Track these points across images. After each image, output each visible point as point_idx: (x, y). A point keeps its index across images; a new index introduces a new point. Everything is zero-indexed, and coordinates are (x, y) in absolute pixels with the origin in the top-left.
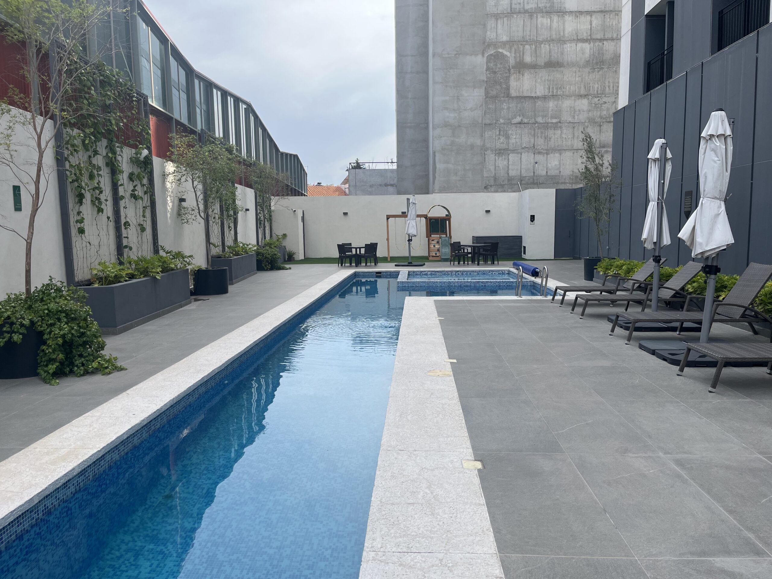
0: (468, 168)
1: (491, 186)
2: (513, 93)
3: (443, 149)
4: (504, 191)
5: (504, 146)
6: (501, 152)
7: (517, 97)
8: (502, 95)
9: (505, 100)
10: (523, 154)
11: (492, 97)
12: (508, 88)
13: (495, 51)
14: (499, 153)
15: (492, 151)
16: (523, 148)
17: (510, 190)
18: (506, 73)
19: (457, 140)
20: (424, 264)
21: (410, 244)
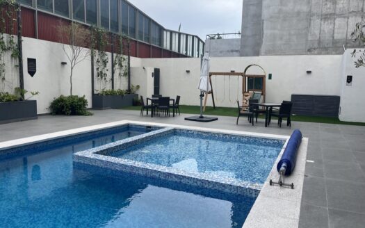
0: (292, 33)
1: (314, 49)
3: (271, 17)
4: (328, 54)
5: (331, 11)
6: (326, 17)
10: (350, 18)
14: (325, 18)
15: (318, 16)
16: (350, 13)
17: (334, 53)
19: (284, 8)
20: (217, 119)
21: (202, 99)
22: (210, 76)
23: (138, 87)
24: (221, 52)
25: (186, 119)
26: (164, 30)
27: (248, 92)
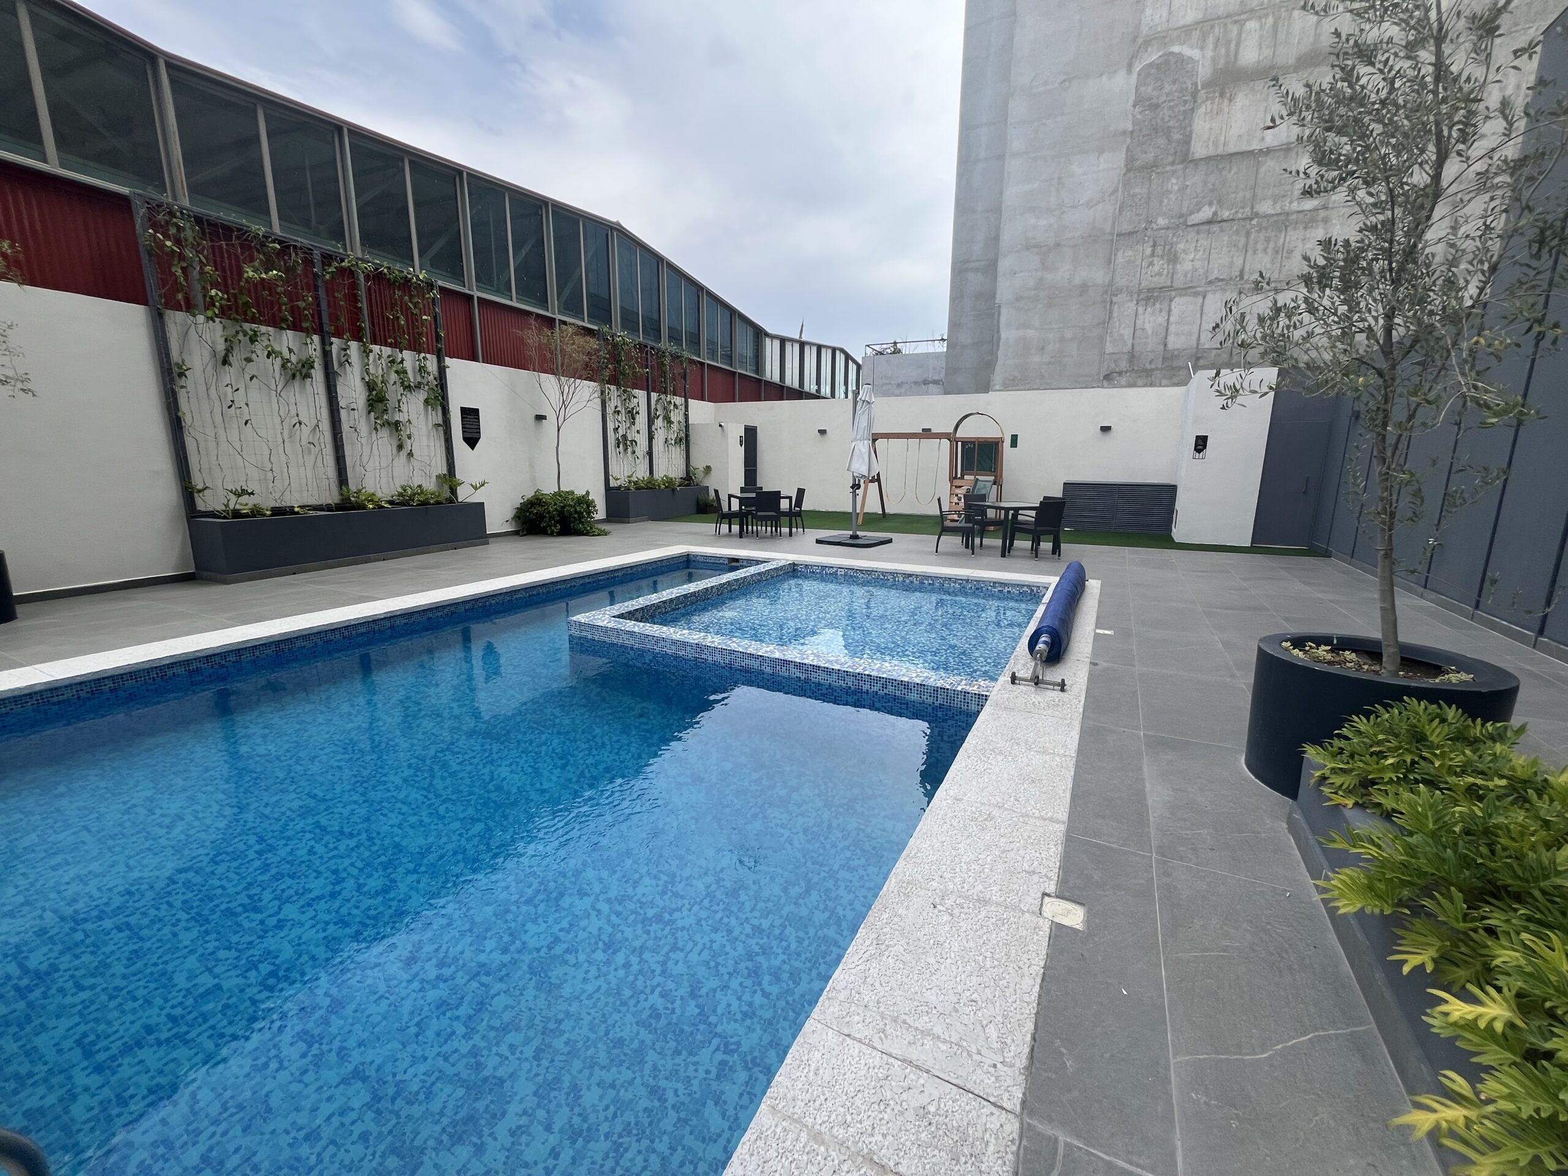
0: (1069, 335)
1: (1120, 373)
2: (1199, 150)
3: (1018, 299)
4: (1151, 385)
5: (1162, 281)
6: (1151, 296)
7: (1208, 159)
8: (1170, 159)
9: (1174, 172)
10: (1209, 296)
11: (1142, 168)
12: (1187, 141)
13: (1160, 53)
14: (1147, 299)
15: (1130, 293)
16: (1211, 282)
17: (1164, 382)
18: (1185, 102)
19: (1049, 276)
20: (890, 541)
21: (855, 495)
22: (874, 441)
23: (708, 469)
24: (899, 385)
25: (818, 542)
26: (767, 335)
27: (962, 477)
